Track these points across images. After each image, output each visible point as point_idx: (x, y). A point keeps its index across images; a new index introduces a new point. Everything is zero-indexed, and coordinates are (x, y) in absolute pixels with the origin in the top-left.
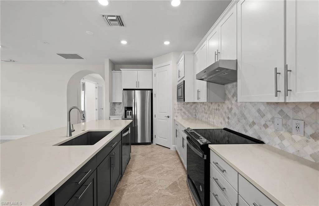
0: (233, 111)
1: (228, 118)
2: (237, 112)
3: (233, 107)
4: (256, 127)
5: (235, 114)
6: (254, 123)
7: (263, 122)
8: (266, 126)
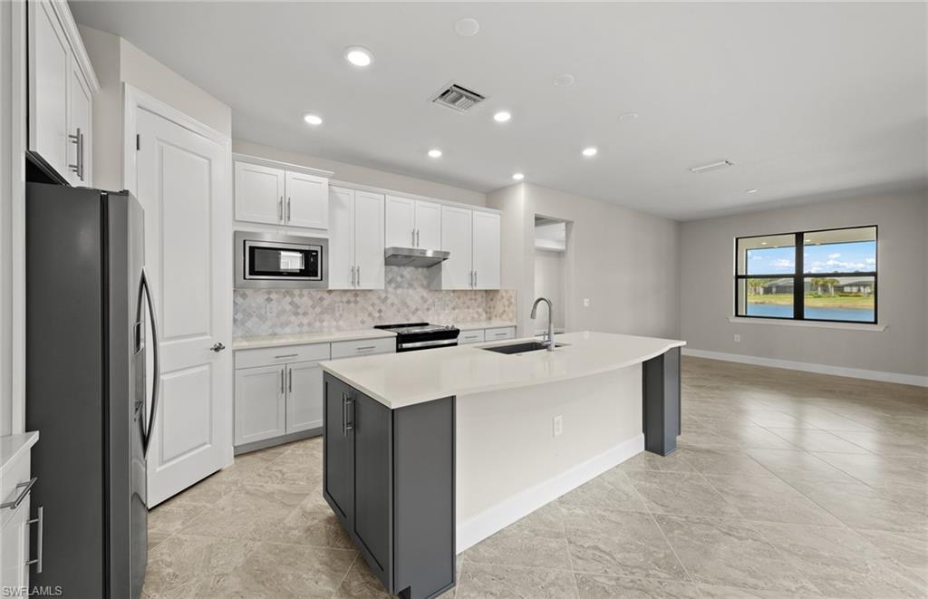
0: (389, 301)
1: (380, 311)
2: (396, 302)
3: (389, 296)
4: (419, 312)
5: (393, 304)
6: (417, 310)
7: (426, 306)
8: (428, 309)
